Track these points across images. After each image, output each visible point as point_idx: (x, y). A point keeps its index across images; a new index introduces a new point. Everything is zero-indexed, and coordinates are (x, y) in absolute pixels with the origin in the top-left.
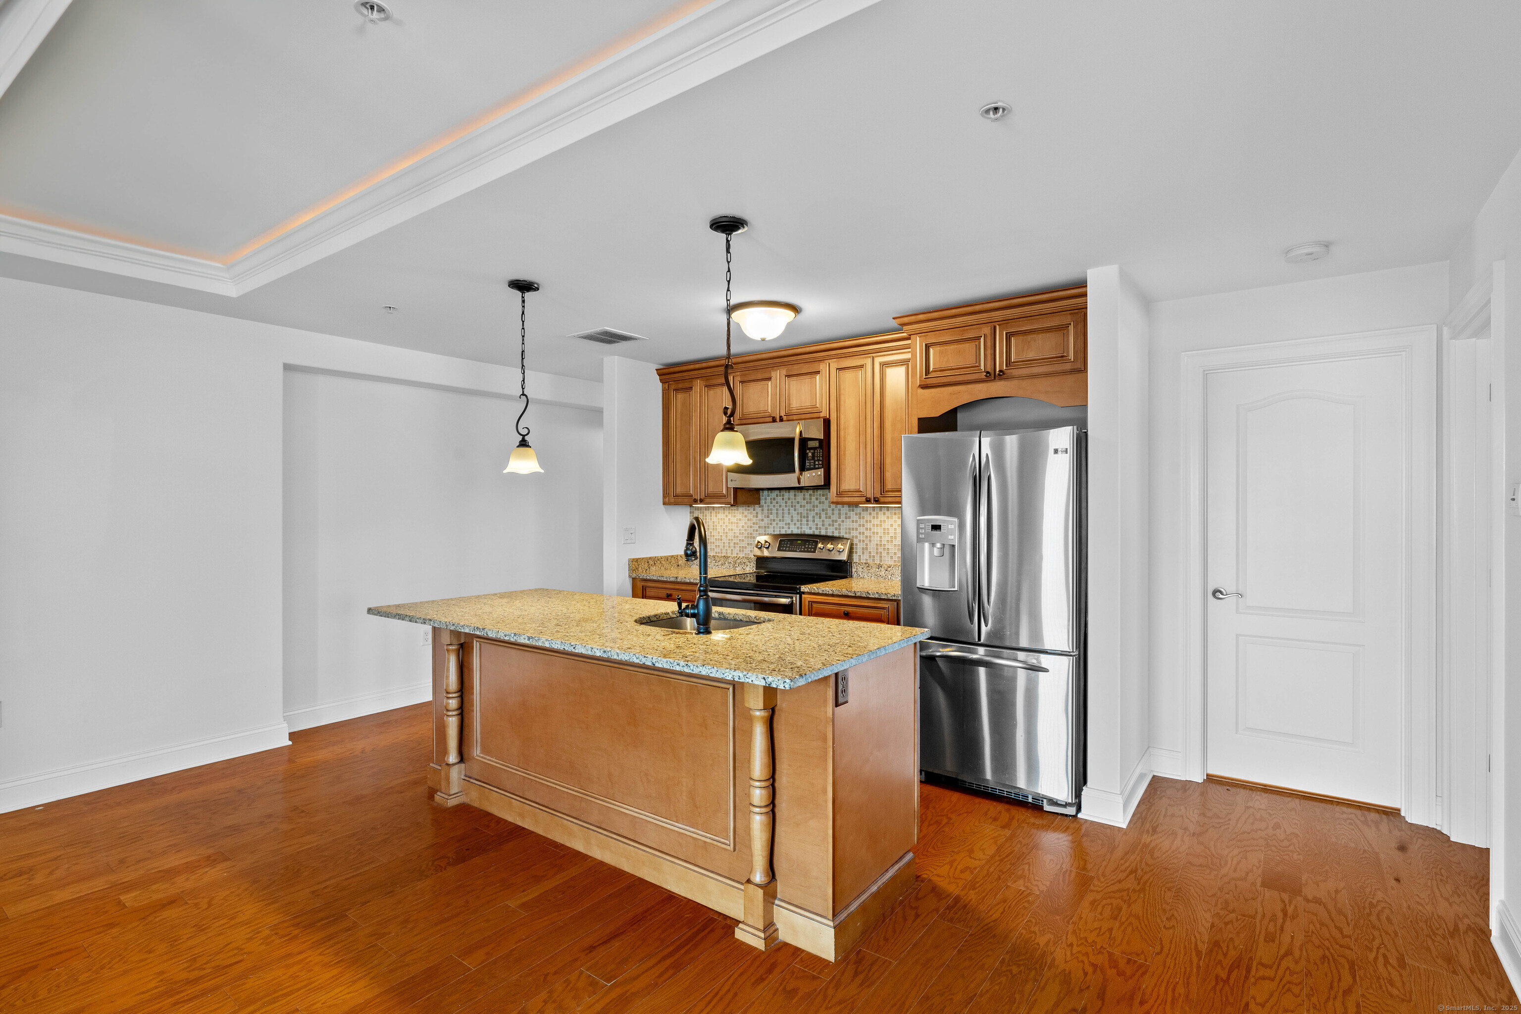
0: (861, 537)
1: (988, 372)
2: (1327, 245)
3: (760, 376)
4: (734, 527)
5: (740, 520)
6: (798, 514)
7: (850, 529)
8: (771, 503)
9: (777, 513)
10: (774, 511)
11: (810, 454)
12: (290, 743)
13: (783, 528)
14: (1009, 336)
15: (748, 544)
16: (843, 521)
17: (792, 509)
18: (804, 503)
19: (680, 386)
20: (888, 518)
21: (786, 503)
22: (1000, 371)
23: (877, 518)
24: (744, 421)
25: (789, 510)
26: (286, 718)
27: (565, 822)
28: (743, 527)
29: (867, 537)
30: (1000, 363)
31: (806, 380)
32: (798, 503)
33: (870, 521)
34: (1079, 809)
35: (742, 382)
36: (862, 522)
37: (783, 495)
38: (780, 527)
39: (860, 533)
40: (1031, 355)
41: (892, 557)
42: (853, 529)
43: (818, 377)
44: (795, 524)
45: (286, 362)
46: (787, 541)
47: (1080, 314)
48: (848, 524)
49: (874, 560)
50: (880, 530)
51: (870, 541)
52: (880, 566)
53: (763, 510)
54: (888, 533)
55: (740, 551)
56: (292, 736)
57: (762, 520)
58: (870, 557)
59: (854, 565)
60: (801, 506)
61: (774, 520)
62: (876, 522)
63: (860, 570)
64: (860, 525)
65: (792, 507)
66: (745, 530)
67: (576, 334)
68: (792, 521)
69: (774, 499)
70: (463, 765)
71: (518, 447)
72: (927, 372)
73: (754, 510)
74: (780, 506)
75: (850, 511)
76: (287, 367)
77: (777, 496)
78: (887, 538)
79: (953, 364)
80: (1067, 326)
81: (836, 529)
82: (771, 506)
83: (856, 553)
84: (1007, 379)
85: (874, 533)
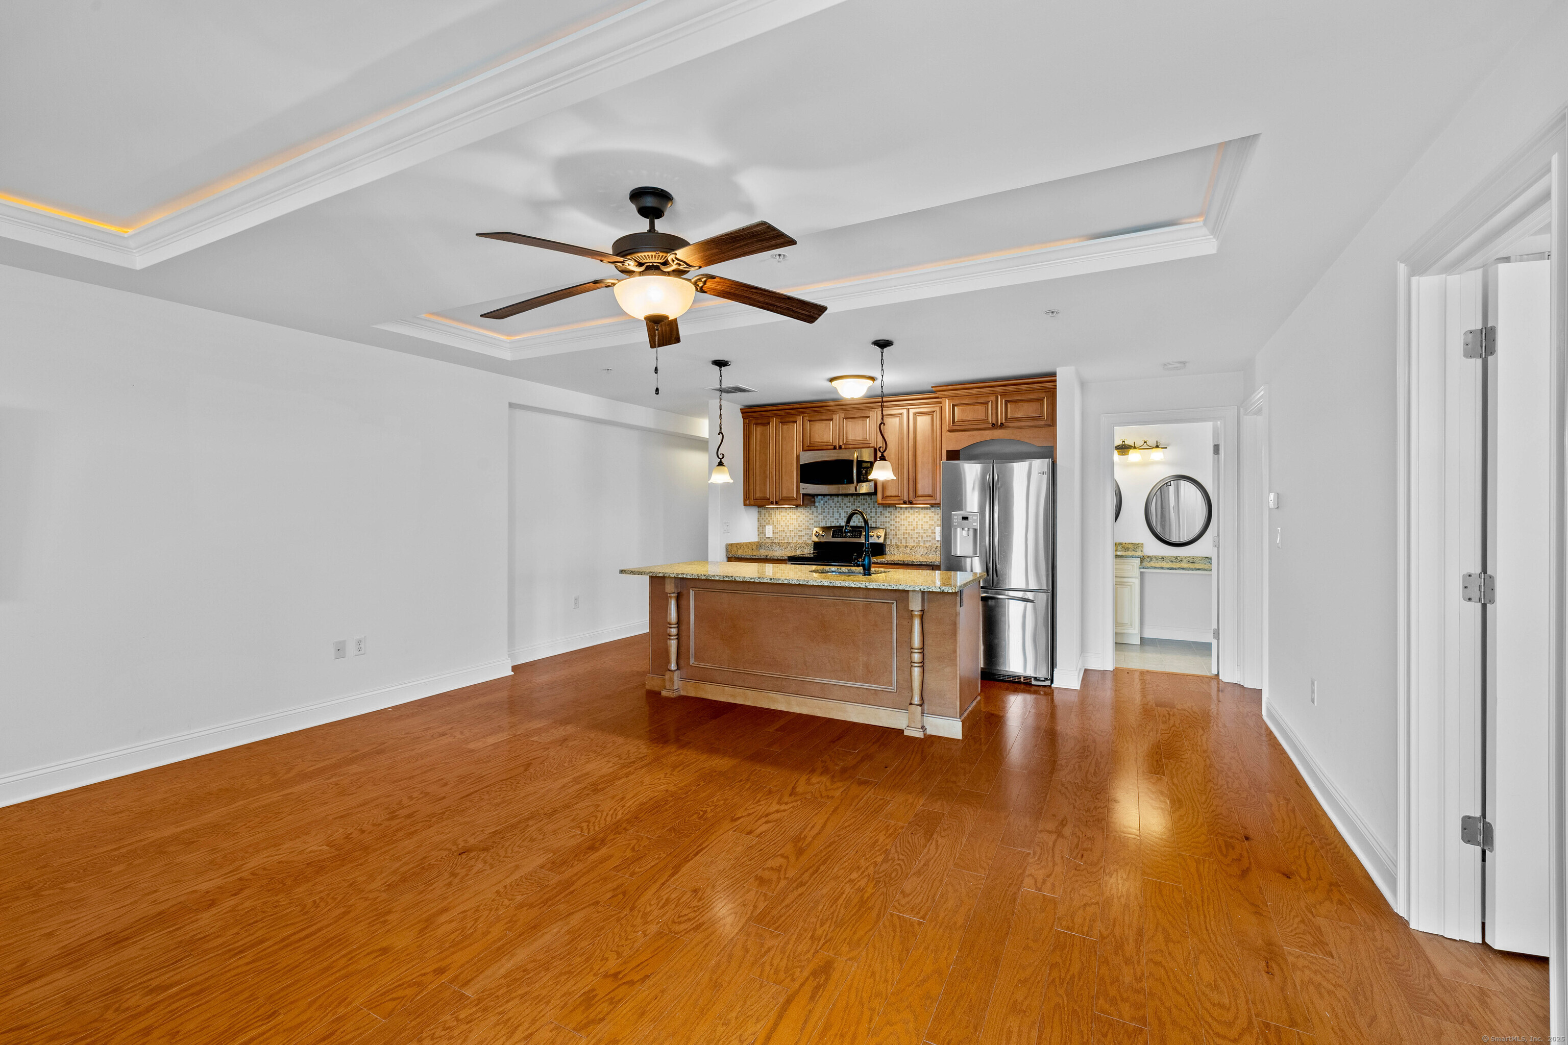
0: (892, 528)
1: (993, 424)
2: (1184, 363)
3: (824, 417)
4: (794, 521)
5: (799, 516)
6: (845, 512)
7: (884, 522)
8: (824, 505)
9: (829, 512)
10: (826, 510)
11: (864, 472)
12: (513, 673)
13: (833, 522)
14: (1007, 402)
15: (806, 534)
16: (879, 517)
17: (840, 509)
18: (849, 504)
19: (759, 421)
20: (911, 514)
21: (835, 504)
22: (1001, 424)
23: (904, 515)
24: (812, 448)
25: (838, 509)
26: (509, 655)
27: (770, 694)
28: (801, 521)
29: (896, 527)
30: (1001, 418)
31: (860, 421)
32: (845, 504)
33: (899, 517)
34: (1052, 682)
35: (810, 421)
36: (893, 517)
37: (833, 499)
38: (831, 522)
39: (891, 525)
40: (1020, 415)
41: (914, 541)
42: (886, 522)
43: (868, 420)
44: (842, 519)
45: (510, 401)
46: (837, 531)
47: (1052, 393)
48: (882, 519)
49: (901, 543)
50: (906, 523)
51: (899, 530)
52: (906, 547)
53: (817, 509)
54: (912, 525)
55: (799, 538)
56: (514, 668)
57: (817, 517)
58: (899, 540)
59: (887, 547)
60: (847, 507)
61: (826, 517)
62: (902, 517)
63: (892, 549)
64: (891, 520)
65: (840, 507)
66: (803, 524)
67: (712, 388)
68: (840, 517)
69: (826, 502)
70: (679, 671)
71: (718, 466)
72: (954, 422)
73: (810, 509)
74: (831, 507)
75: (884, 510)
76: (512, 405)
77: (829, 499)
78: (911, 528)
79: (970, 418)
80: (1042, 399)
81: (874, 522)
82: (824, 507)
83: (889, 538)
84: (1006, 427)
85: (901, 525)
